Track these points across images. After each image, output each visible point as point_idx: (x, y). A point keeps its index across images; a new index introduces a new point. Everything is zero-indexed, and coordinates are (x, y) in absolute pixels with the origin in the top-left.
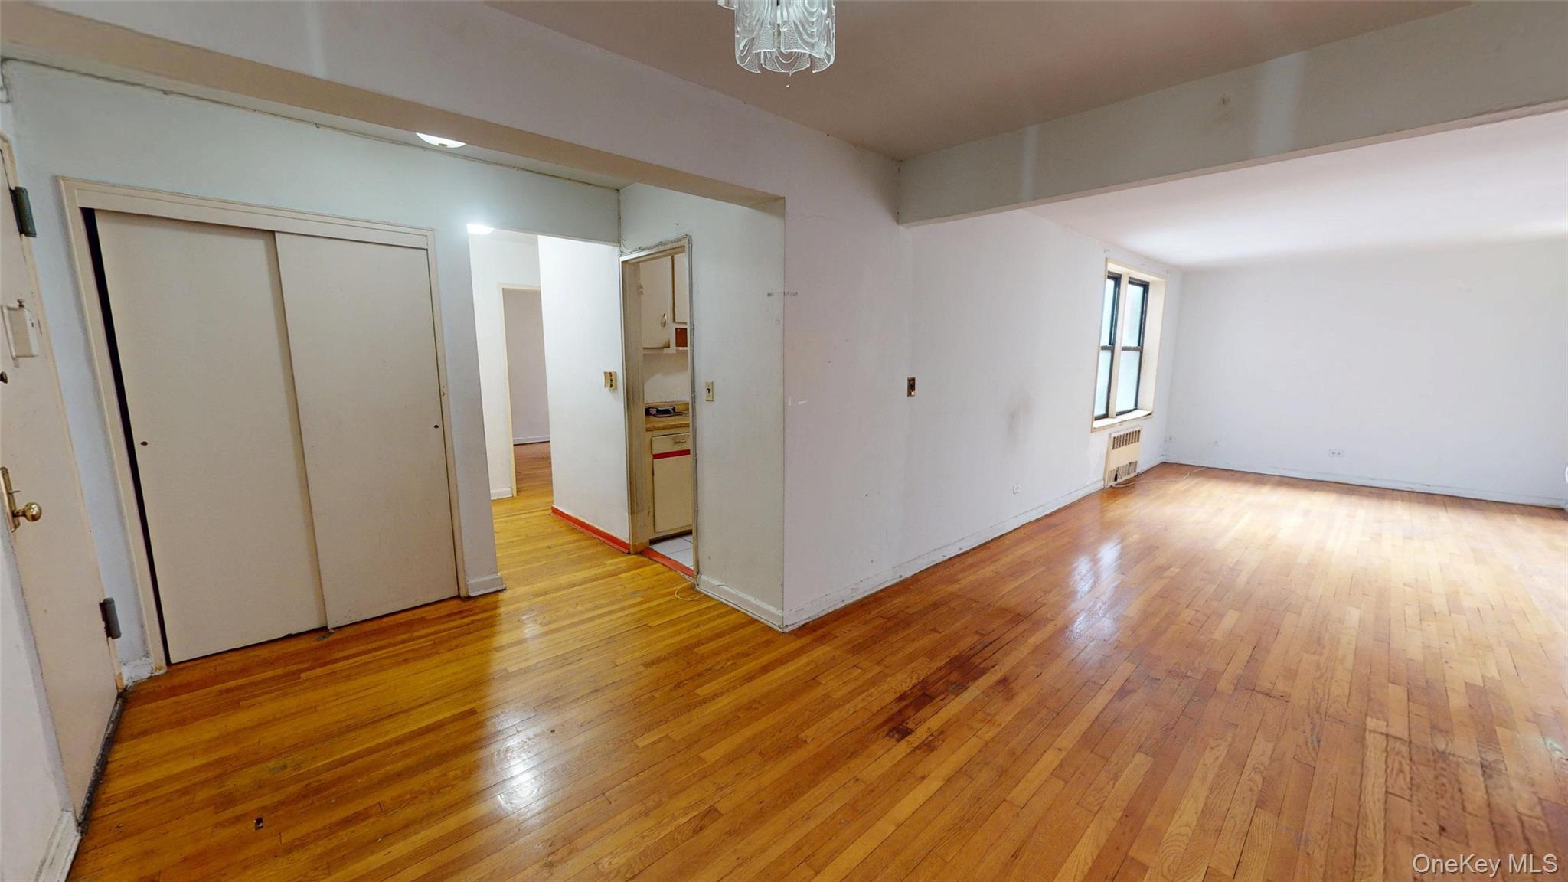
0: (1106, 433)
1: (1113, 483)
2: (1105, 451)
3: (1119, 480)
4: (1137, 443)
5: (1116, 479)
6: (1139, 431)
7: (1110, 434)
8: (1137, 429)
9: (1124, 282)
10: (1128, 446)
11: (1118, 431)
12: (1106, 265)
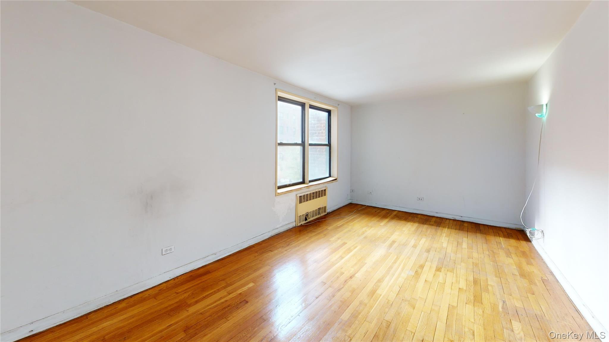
0: (294, 193)
1: (303, 222)
2: (294, 204)
3: (308, 220)
4: (324, 197)
5: (306, 219)
6: (325, 190)
7: (296, 195)
8: (323, 189)
9: (307, 107)
10: (315, 200)
11: (307, 192)
12: (276, 93)
